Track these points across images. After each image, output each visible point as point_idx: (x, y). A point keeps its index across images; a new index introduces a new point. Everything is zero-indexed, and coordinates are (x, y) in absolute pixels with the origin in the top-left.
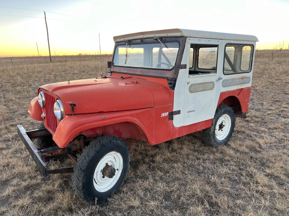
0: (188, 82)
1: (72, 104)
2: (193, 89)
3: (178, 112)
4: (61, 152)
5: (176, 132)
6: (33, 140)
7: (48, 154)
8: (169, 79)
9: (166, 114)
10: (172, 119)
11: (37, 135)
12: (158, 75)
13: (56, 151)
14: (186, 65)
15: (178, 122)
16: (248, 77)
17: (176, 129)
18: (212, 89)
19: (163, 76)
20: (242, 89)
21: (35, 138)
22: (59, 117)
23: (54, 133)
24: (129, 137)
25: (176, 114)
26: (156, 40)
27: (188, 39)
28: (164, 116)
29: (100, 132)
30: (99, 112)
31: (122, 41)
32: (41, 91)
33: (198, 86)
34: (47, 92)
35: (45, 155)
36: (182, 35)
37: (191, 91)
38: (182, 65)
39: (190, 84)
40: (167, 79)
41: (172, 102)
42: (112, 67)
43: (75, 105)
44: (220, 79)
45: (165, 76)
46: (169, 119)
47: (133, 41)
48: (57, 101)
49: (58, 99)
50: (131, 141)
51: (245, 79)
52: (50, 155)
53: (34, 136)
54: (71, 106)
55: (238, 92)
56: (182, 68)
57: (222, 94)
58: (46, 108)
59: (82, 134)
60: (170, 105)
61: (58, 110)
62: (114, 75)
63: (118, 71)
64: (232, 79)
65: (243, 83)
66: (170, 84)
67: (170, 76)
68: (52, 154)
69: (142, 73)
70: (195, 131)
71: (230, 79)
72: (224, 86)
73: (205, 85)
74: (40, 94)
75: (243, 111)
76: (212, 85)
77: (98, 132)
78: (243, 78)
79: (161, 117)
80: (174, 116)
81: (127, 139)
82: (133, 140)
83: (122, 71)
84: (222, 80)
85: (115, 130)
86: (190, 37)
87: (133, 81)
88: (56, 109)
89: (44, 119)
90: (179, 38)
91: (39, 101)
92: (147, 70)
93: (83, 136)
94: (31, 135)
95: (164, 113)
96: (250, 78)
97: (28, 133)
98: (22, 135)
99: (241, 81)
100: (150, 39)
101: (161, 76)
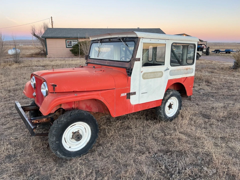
0: (142, 71)
1: (53, 85)
2: (145, 76)
3: (134, 93)
4: (45, 120)
5: (133, 108)
6: (26, 112)
7: (36, 121)
8: (127, 68)
9: (125, 94)
10: (130, 98)
11: (29, 109)
12: (120, 66)
13: (42, 119)
14: (140, 58)
15: (134, 101)
16: (191, 69)
17: (133, 106)
18: (161, 76)
19: (123, 66)
20: (187, 77)
21: (28, 111)
22: (45, 94)
23: (41, 106)
24: (98, 111)
25: (132, 95)
26: (120, 39)
27: (141, 39)
28: (123, 96)
29: (75, 107)
30: (74, 92)
31: (96, 40)
32: (33, 76)
33: (150, 74)
34: (37, 77)
35: (34, 122)
36: (137, 37)
37: (144, 78)
38: (137, 58)
39: (143, 73)
40: (126, 68)
41: (129, 85)
42: (89, 59)
43: (55, 86)
44: (167, 69)
45: (125, 66)
46: (127, 98)
47: (103, 40)
48: (44, 83)
49: (44, 81)
50: (99, 114)
51: (189, 70)
52: (37, 122)
53: (27, 109)
54: (53, 86)
55: (183, 80)
56: (137, 61)
57: (169, 81)
58: (36, 88)
59: (61, 107)
60: (127, 87)
61: (44, 89)
62: (90, 65)
63: (92, 62)
64: (178, 70)
65: (187, 73)
66: (128, 72)
67: (128, 66)
68: (39, 122)
69: (109, 64)
70: (148, 108)
71: (176, 70)
72: (171, 75)
73: (155, 73)
74: (32, 78)
75: (188, 94)
76: (161, 73)
77: (74, 106)
78: (187, 69)
79: (121, 96)
80: (131, 96)
81: (96, 113)
82: (101, 114)
83: (95, 63)
84: (169, 70)
85: (87, 106)
86: (143, 38)
87: (101, 69)
88: (43, 89)
89: (35, 97)
90: (135, 39)
91: (31, 83)
92: (113, 62)
93: (62, 109)
94: (25, 109)
95: (123, 94)
96: (193, 69)
97: (22, 107)
98: (18, 108)
99: (186, 71)
100: (115, 39)
101: (122, 66)
